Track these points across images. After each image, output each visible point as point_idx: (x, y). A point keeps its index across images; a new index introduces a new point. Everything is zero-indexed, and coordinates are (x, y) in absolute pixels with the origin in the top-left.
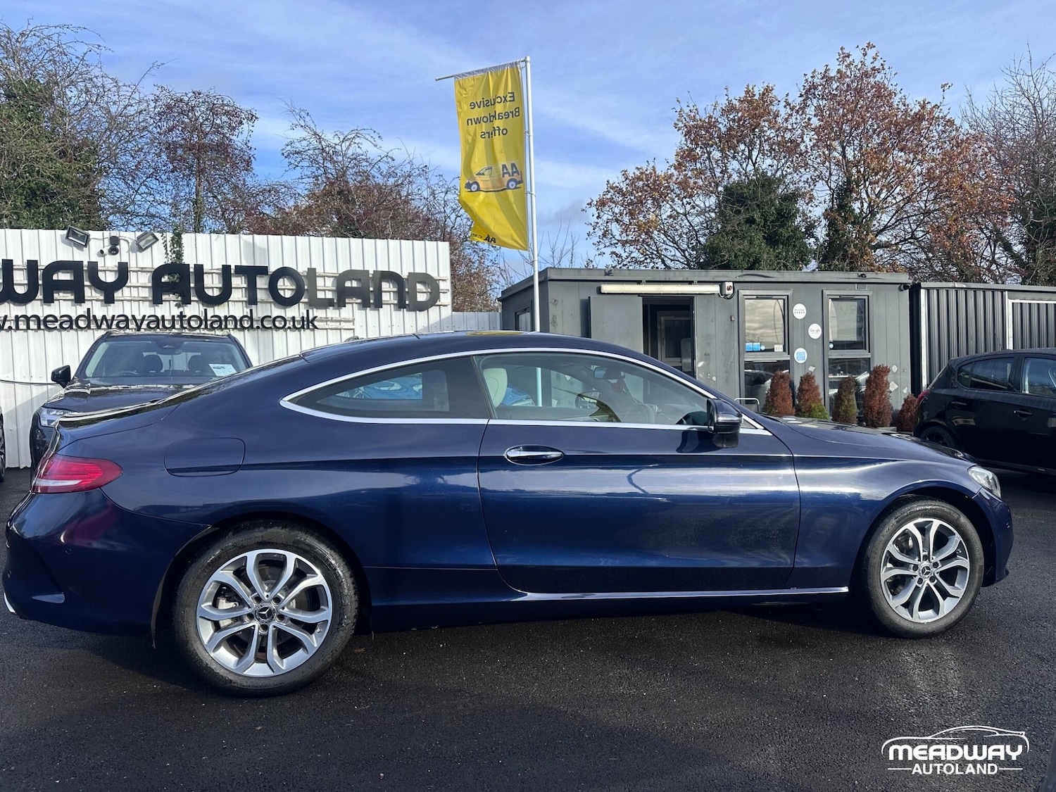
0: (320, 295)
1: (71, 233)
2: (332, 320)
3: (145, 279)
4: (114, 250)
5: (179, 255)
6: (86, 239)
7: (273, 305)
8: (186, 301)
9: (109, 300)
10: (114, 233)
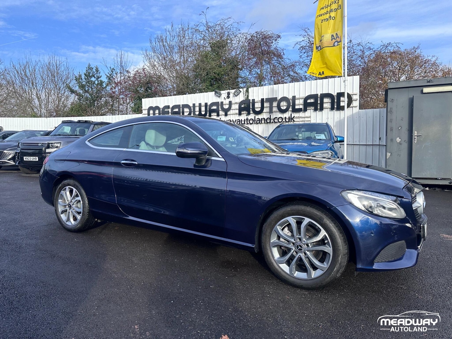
0: (297, 107)
1: (216, 92)
2: (301, 117)
3: (237, 106)
4: (228, 97)
5: (248, 96)
6: (220, 94)
7: (279, 113)
8: (249, 114)
9: (226, 115)
10: (228, 91)
